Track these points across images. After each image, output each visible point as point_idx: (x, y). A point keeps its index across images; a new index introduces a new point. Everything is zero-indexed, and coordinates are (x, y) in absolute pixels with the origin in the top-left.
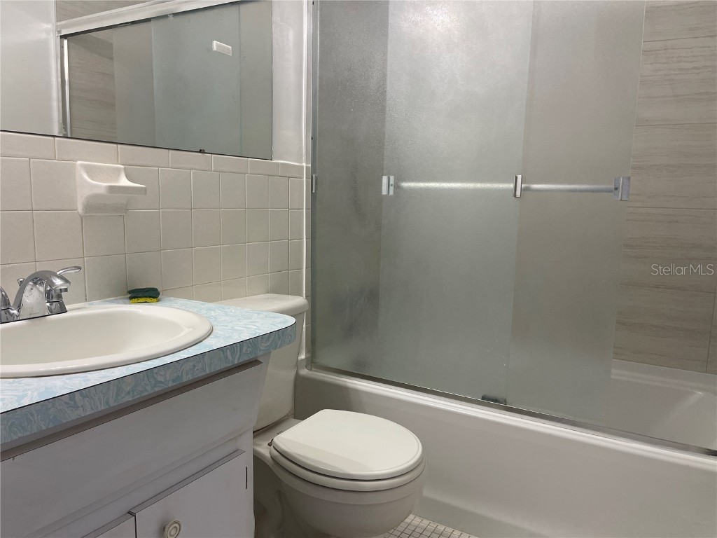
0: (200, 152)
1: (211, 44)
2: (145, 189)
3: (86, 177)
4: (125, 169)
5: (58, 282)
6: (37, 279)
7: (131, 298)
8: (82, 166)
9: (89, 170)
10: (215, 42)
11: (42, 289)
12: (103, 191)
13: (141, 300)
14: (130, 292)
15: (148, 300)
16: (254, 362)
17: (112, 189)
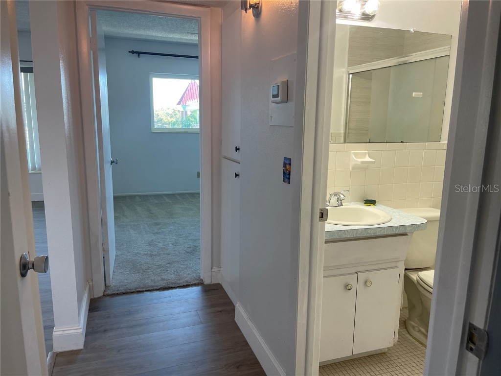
0: (402, 142)
1: (412, 94)
2: (374, 162)
3: (354, 157)
4: (368, 153)
5: (342, 196)
6: (336, 194)
7: (365, 203)
8: (353, 153)
9: (356, 155)
10: (414, 93)
11: (336, 198)
12: (359, 163)
13: (368, 204)
14: (365, 201)
15: (371, 205)
16: (405, 234)
17: (362, 162)
